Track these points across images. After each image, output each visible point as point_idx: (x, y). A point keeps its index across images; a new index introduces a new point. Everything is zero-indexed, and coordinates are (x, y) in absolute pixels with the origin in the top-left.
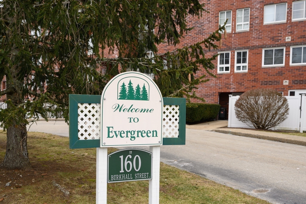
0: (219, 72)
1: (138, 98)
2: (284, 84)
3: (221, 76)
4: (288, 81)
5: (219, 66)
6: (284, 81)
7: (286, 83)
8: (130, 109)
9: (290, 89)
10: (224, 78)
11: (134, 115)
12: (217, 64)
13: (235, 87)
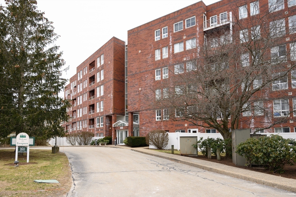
0: (157, 120)
1: (24, 137)
2: (185, 126)
3: (157, 122)
4: (187, 124)
5: (157, 117)
6: (185, 124)
7: (186, 125)
8: (22, 139)
9: (188, 129)
10: (159, 123)
11: (23, 140)
12: (155, 116)
13: (164, 128)
